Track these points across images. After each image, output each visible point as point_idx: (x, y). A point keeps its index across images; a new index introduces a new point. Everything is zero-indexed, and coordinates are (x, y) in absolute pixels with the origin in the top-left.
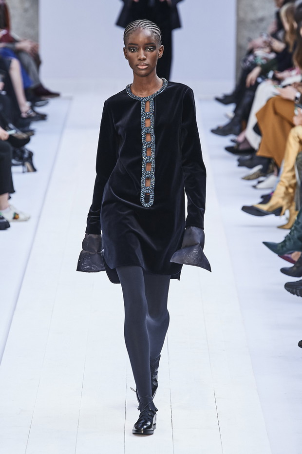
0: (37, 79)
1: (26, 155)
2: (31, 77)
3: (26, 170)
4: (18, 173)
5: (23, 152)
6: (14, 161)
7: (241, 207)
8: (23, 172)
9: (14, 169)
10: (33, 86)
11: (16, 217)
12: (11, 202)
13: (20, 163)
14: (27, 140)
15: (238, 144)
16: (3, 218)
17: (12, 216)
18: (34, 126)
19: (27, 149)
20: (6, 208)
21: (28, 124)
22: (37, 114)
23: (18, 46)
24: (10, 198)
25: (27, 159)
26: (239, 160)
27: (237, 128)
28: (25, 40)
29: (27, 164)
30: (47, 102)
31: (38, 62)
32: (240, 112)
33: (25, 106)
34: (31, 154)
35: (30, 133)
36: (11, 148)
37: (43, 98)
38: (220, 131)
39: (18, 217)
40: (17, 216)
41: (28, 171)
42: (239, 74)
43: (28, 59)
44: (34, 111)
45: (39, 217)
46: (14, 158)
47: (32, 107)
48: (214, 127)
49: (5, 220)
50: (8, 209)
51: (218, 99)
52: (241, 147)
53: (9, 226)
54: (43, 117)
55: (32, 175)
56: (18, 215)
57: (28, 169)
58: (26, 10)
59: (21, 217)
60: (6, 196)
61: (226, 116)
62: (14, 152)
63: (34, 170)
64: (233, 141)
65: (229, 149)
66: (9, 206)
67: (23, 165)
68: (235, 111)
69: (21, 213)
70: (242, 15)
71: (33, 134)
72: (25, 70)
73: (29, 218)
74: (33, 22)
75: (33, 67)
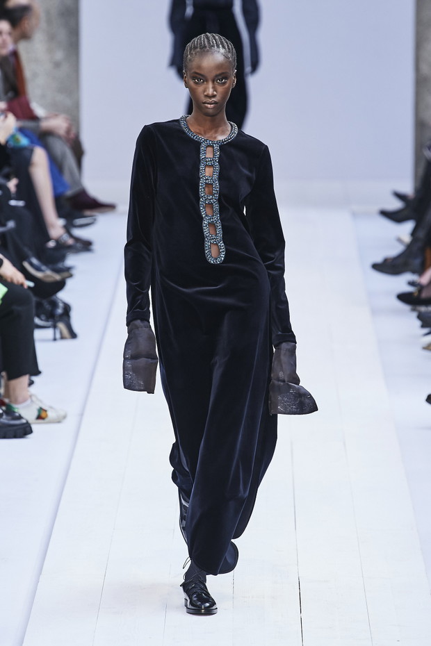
0: (78, 182)
1: (60, 311)
2: (67, 177)
3: (58, 336)
4: (44, 341)
5: (54, 304)
6: (37, 321)
7: (425, 397)
8: (55, 339)
9: (38, 334)
10: (69, 193)
11: (41, 416)
12: (33, 389)
13: (50, 323)
14: (60, 285)
15: (421, 288)
16: (20, 417)
17: (35, 414)
18: (71, 260)
19: (61, 300)
20: (25, 401)
21: (63, 258)
22: (77, 239)
23: (45, 125)
24: (31, 383)
25: (60, 317)
26: (420, 317)
27: (417, 262)
28: (56, 115)
29: (61, 326)
30: (95, 220)
31: (78, 152)
32: (421, 234)
33: (56, 226)
34: (67, 309)
35: (65, 274)
36: (34, 299)
37: (88, 213)
38: (388, 267)
39: (47, 416)
40: (43, 414)
41: (62, 338)
42: (421, 171)
43: (61, 148)
44: (71, 236)
45: (82, 415)
46: (39, 316)
47: (67, 228)
48: (379, 259)
49: (24, 421)
50: (29, 402)
51: (386, 214)
52: (424, 295)
53: (31, 432)
54: (86, 246)
55: (69, 343)
56: (46, 411)
57: (61, 333)
58: (57, 65)
59: (51, 414)
60: (25, 379)
61: (399, 240)
62: (39, 305)
63: (73, 335)
64: (412, 284)
65: (403, 297)
66: (31, 396)
67: (55, 327)
68: (413, 234)
69: (51, 407)
70: (425, 69)
71: (71, 276)
72: (56, 166)
73: (65, 417)
74: (70, 84)
75: (70, 160)
